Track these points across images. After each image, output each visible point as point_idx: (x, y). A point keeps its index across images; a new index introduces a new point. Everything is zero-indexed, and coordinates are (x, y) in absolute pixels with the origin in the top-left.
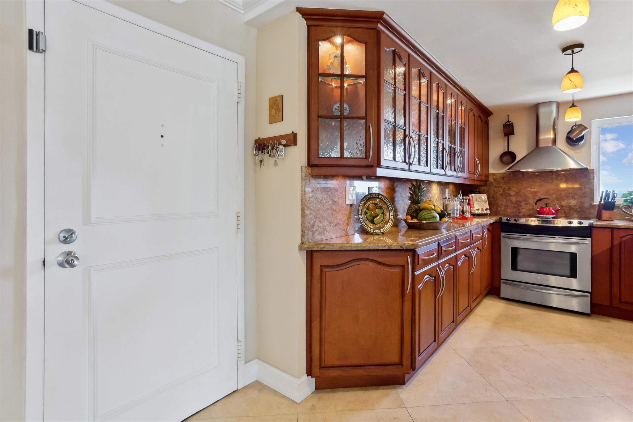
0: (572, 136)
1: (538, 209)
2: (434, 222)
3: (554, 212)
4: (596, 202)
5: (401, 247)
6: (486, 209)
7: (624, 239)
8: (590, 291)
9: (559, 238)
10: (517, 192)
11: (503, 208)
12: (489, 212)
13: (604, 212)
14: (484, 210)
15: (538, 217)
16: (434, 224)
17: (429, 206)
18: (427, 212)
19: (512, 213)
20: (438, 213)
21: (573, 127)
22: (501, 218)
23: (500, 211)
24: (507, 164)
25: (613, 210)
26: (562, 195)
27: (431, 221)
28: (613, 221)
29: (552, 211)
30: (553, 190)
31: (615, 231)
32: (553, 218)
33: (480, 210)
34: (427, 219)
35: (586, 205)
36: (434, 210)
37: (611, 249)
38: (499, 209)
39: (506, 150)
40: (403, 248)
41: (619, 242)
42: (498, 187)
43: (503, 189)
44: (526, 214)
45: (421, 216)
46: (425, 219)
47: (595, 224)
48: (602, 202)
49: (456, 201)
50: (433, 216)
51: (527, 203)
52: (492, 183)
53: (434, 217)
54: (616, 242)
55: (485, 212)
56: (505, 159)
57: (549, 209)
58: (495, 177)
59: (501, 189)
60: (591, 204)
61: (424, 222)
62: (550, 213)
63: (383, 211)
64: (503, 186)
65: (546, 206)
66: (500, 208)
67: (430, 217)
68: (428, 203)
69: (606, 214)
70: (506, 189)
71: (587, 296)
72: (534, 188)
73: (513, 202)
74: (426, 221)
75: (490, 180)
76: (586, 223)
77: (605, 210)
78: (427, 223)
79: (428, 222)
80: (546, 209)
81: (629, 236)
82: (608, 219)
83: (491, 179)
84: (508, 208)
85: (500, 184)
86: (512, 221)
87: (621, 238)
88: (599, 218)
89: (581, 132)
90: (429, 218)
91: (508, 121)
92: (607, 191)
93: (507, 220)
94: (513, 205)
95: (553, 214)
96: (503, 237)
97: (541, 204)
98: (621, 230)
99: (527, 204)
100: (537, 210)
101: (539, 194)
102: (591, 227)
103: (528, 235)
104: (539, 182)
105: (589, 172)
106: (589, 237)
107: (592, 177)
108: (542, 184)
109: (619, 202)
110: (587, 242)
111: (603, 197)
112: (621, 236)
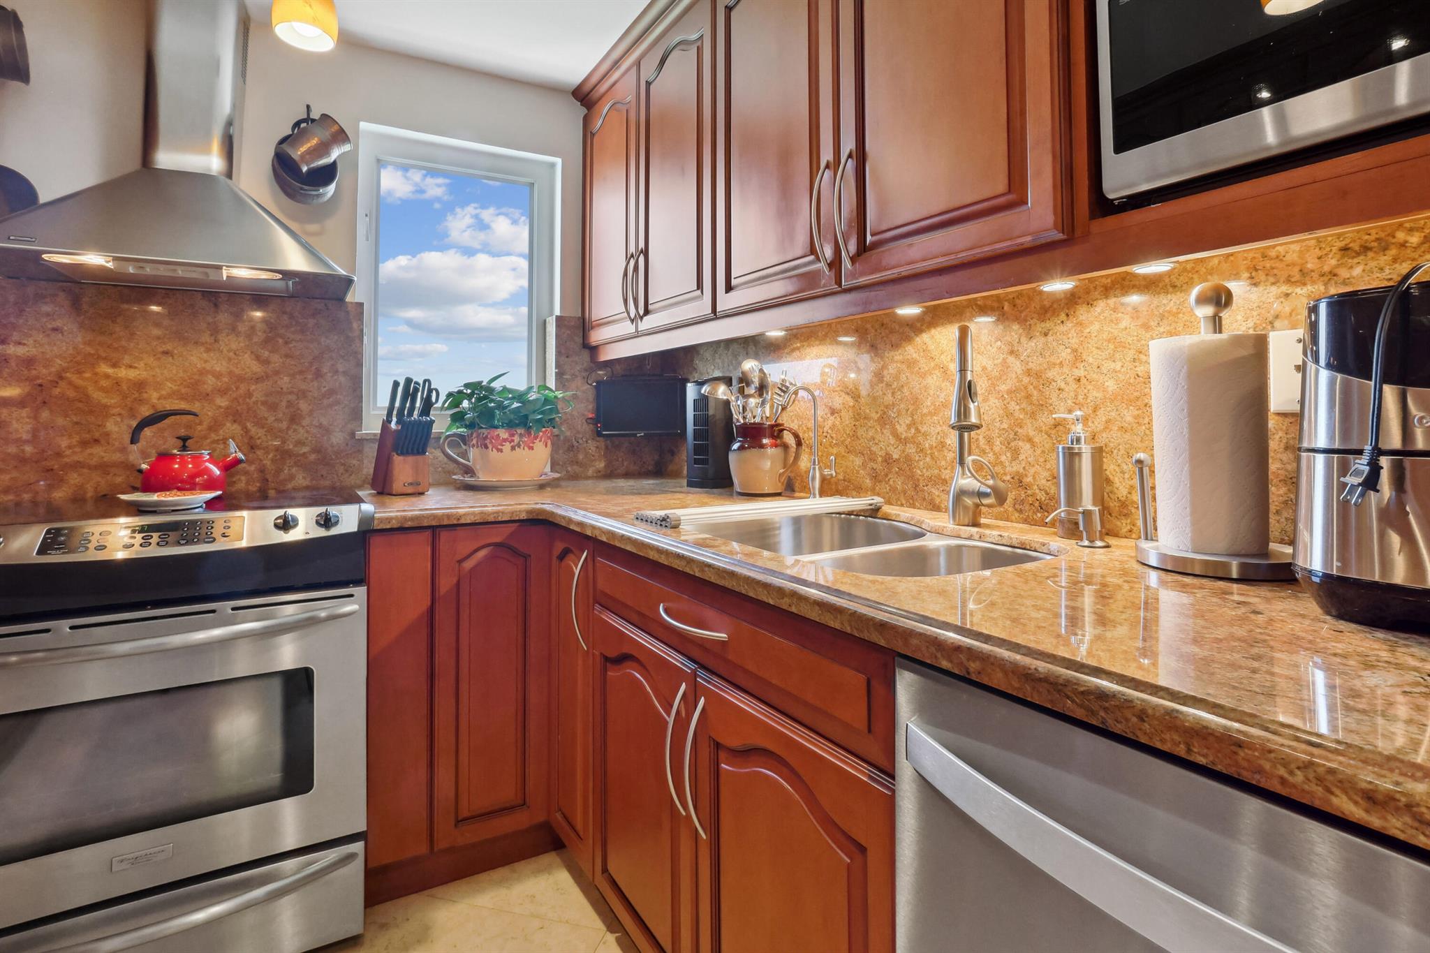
0: (297, 157)
1: (145, 466)
3: (217, 472)
4: (372, 425)
7: (468, 565)
10: (39, 382)
13: (398, 460)
15: (138, 509)
25: (424, 453)
26: (254, 399)
28: (422, 494)
29: (207, 471)
30: (218, 376)
31: (444, 536)
32: (211, 505)
35: (338, 438)
37: (431, 611)
41: (455, 580)
44: (90, 494)
47: (381, 520)
48: (393, 425)
51: (97, 435)
54: (446, 583)
57: (197, 459)
60: (353, 434)
62: (196, 483)
65: (184, 448)
69: (403, 468)
72: (131, 367)
76: (348, 519)
77: (402, 454)
80: (183, 463)
81: (482, 554)
82: (410, 490)
87: (460, 562)
88: (383, 486)
89: (325, 149)
92: (408, 381)
95: (209, 486)
97: (157, 440)
98: (461, 533)
99: (97, 441)
100: (140, 471)
101: (155, 395)
102: (367, 532)
103: (64, 625)
104: (158, 338)
105: (348, 313)
106: (358, 583)
107: (357, 333)
108: (168, 347)
109: (441, 424)
110: (354, 604)
111: (397, 404)
112: (459, 557)
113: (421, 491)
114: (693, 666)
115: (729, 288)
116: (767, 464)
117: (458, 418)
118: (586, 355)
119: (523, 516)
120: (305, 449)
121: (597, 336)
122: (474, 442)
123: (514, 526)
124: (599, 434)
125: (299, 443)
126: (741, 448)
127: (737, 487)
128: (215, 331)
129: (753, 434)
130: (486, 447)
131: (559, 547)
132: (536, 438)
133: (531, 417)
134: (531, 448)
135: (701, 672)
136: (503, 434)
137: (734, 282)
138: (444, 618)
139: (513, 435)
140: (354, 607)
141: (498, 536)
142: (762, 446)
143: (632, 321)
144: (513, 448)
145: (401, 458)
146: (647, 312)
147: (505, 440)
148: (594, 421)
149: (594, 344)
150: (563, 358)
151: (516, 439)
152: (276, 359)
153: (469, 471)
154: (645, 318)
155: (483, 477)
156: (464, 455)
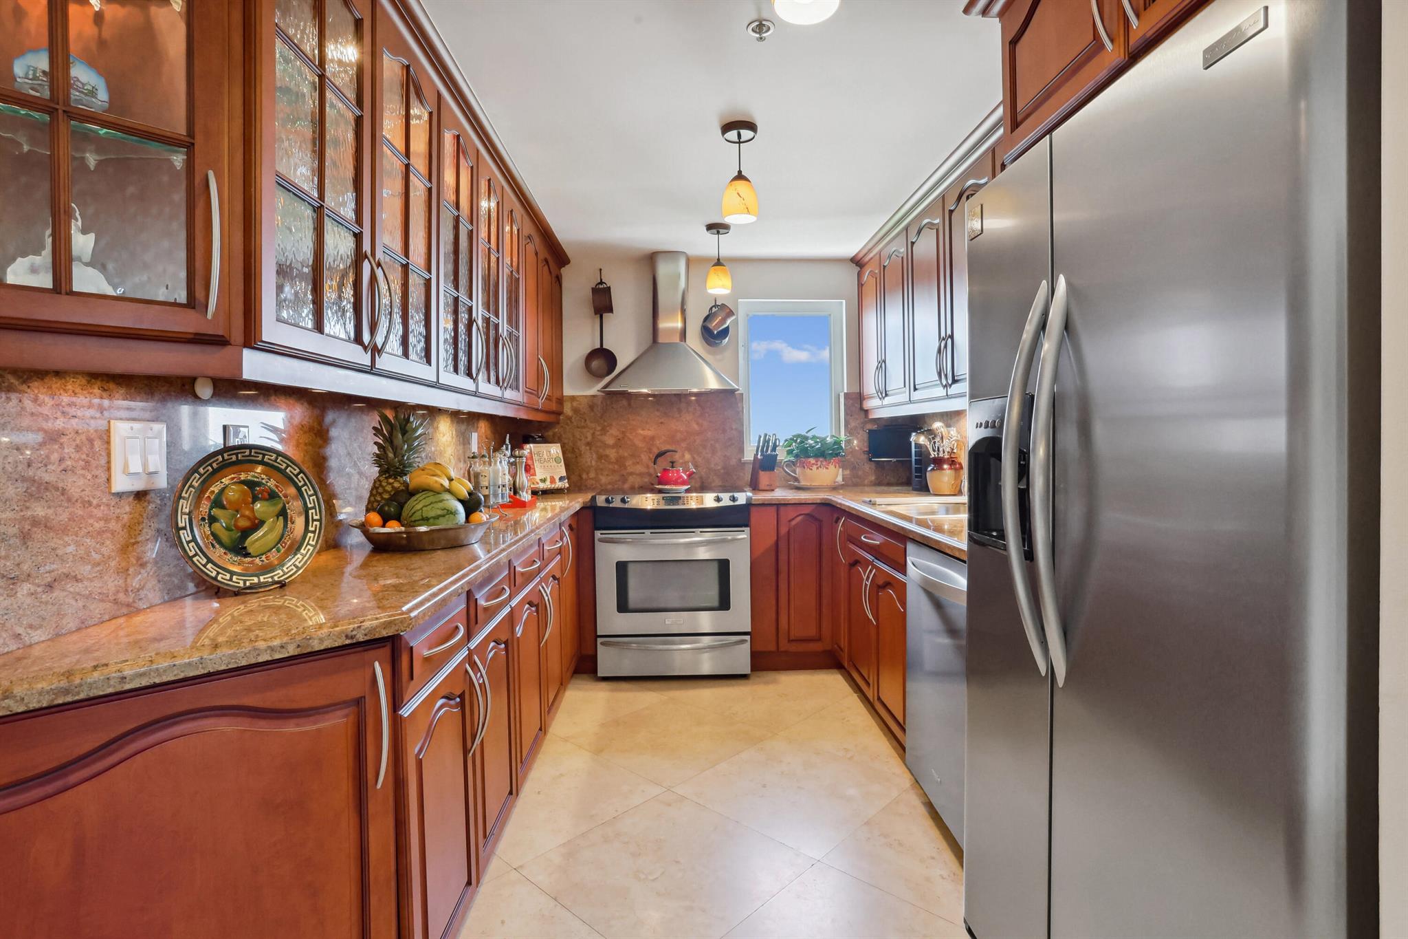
0: (712, 325)
1: (659, 475)
2: (450, 526)
3: (686, 478)
4: (749, 456)
5: (347, 637)
6: (561, 479)
7: (794, 523)
8: (749, 630)
9: (701, 532)
10: (618, 438)
11: (592, 475)
12: (567, 485)
13: (762, 473)
14: (557, 480)
15: (660, 491)
16: (451, 533)
17: (436, 482)
18: (432, 499)
19: (610, 483)
20: (462, 498)
21: (711, 309)
22: (594, 498)
23: (587, 480)
24: (598, 376)
25: (774, 470)
26: (697, 443)
27: (442, 524)
28: (773, 490)
29: (681, 477)
30: (682, 432)
31: (782, 509)
32: (687, 491)
33: (549, 480)
34: (431, 521)
36: (449, 491)
37: (777, 543)
38: (584, 476)
39: (598, 346)
40: (354, 641)
41: (787, 530)
42: (584, 427)
43: (591, 432)
44: (637, 486)
45: (413, 511)
46: (425, 520)
47: (755, 499)
48: (759, 457)
49: (501, 462)
50: (448, 510)
51: (638, 461)
52: (570, 418)
53: (451, 513)
54: (784, 530)
55: (559, 485)
56: (595, 364)
57: (678, 471)
58: (575, 404)
59: (588, 431)
60: (740, 461)
61: (423, 529)
62: (679, 481)
63: (281, 505)
64: (593, 425)
65: (673, 467)
66: (588, 474)
67: (439, 512)
68: (432, 473)
69: (764, 478)
70: (598, 431)
71: (743, 641)
72: (649, 430)
73: (612, 461)
74: (429, 525)
75: (565, 412)
76: (742, 498)
77: (763, 471)
78: (432, 531)
79: (433, 528)
80: (673, 473)
81: (800, 518)
82: (768, 488)
83: (567, 409)
84: (602, 474)
85: (586, 420)
86: (617, 503)
87: (790, 521)
88: (755, 486)
89: (724, 320)
90: (437, 517)
91: (601, 283)
92: (766, 435)
93: (607, 501)
94: (610, 466)
95: (684, 483)
96: (601, 540)
97: (663, 463)
98: (790, 508)
99: (638, 463)
100: (657, 476)
101: (658, 442)
102: (749, 505)
103: (648, 532)
104: (658, 416)
105: (736, 399)
106: (746, 526)
107: (741, 409)
108: (662, 420)
109: (782, 455)
110: (744, 535)
111: (761, 444)
112: (789, 519)
113: (772, 488)
114: (873, 558)
115: (915, 389)
116: (946, 479)
117: (790, 452)
118: (862, 414)
119: (819, 501)
120: (719, 468)
121: (868, 404)
122: (798, 465)
123: (814, 506)
124: (870, 460)
125: (716, 464)
126: (933, 469)
127: (931, 492)
128: (680, 411)
129: (938, 462)
130: (804, 468)
131: (836, 516)
132: (830, 463)
133: (827, 452)
134: (827, 468)
135: (876, 560)
136: (812, 461)
137: (917, 387)
138: (783, 545)
139: (817, 462)
140: (745, 536)
141: (807, 510)
142: (943, 469)
143: (880, 399)
144: (817, 468)
145: (763, 472)
146: (886, 395)
147: (813, 464)
148: (869, 452)
149: (866, 409)
150: (849, 417)
151: (819, 463)
152: (705, 424)
153: (796, 480)
154: (886, 398)
155: (803, 483)
156: (794, 472)
